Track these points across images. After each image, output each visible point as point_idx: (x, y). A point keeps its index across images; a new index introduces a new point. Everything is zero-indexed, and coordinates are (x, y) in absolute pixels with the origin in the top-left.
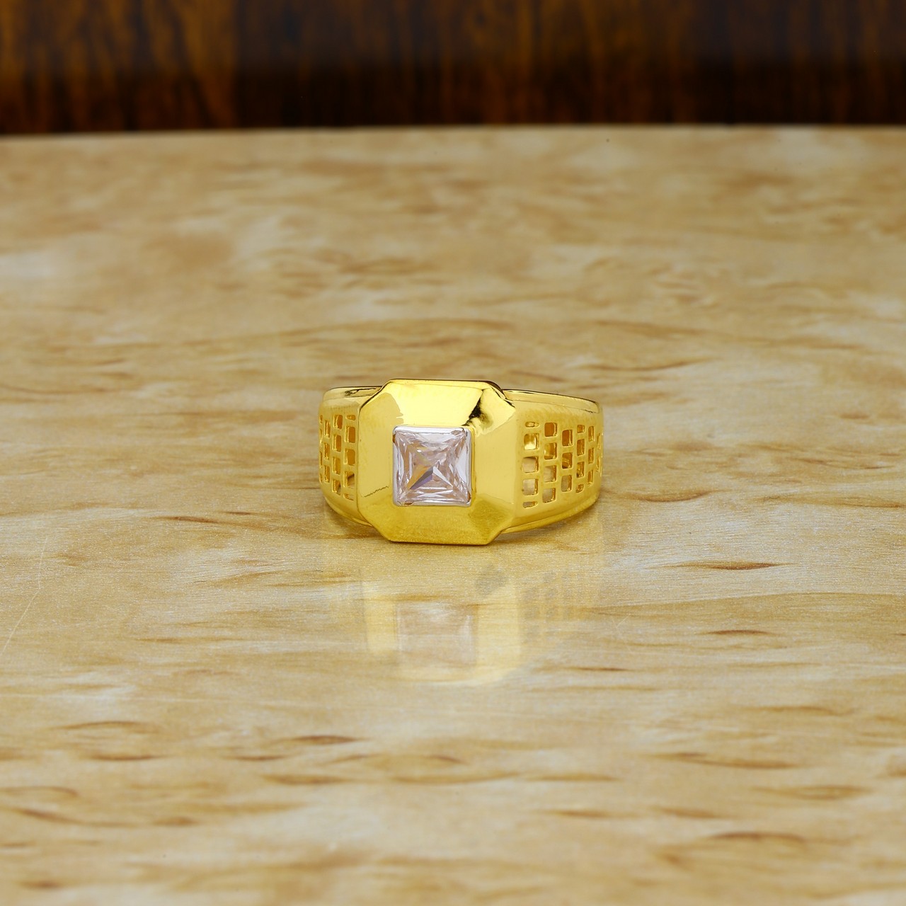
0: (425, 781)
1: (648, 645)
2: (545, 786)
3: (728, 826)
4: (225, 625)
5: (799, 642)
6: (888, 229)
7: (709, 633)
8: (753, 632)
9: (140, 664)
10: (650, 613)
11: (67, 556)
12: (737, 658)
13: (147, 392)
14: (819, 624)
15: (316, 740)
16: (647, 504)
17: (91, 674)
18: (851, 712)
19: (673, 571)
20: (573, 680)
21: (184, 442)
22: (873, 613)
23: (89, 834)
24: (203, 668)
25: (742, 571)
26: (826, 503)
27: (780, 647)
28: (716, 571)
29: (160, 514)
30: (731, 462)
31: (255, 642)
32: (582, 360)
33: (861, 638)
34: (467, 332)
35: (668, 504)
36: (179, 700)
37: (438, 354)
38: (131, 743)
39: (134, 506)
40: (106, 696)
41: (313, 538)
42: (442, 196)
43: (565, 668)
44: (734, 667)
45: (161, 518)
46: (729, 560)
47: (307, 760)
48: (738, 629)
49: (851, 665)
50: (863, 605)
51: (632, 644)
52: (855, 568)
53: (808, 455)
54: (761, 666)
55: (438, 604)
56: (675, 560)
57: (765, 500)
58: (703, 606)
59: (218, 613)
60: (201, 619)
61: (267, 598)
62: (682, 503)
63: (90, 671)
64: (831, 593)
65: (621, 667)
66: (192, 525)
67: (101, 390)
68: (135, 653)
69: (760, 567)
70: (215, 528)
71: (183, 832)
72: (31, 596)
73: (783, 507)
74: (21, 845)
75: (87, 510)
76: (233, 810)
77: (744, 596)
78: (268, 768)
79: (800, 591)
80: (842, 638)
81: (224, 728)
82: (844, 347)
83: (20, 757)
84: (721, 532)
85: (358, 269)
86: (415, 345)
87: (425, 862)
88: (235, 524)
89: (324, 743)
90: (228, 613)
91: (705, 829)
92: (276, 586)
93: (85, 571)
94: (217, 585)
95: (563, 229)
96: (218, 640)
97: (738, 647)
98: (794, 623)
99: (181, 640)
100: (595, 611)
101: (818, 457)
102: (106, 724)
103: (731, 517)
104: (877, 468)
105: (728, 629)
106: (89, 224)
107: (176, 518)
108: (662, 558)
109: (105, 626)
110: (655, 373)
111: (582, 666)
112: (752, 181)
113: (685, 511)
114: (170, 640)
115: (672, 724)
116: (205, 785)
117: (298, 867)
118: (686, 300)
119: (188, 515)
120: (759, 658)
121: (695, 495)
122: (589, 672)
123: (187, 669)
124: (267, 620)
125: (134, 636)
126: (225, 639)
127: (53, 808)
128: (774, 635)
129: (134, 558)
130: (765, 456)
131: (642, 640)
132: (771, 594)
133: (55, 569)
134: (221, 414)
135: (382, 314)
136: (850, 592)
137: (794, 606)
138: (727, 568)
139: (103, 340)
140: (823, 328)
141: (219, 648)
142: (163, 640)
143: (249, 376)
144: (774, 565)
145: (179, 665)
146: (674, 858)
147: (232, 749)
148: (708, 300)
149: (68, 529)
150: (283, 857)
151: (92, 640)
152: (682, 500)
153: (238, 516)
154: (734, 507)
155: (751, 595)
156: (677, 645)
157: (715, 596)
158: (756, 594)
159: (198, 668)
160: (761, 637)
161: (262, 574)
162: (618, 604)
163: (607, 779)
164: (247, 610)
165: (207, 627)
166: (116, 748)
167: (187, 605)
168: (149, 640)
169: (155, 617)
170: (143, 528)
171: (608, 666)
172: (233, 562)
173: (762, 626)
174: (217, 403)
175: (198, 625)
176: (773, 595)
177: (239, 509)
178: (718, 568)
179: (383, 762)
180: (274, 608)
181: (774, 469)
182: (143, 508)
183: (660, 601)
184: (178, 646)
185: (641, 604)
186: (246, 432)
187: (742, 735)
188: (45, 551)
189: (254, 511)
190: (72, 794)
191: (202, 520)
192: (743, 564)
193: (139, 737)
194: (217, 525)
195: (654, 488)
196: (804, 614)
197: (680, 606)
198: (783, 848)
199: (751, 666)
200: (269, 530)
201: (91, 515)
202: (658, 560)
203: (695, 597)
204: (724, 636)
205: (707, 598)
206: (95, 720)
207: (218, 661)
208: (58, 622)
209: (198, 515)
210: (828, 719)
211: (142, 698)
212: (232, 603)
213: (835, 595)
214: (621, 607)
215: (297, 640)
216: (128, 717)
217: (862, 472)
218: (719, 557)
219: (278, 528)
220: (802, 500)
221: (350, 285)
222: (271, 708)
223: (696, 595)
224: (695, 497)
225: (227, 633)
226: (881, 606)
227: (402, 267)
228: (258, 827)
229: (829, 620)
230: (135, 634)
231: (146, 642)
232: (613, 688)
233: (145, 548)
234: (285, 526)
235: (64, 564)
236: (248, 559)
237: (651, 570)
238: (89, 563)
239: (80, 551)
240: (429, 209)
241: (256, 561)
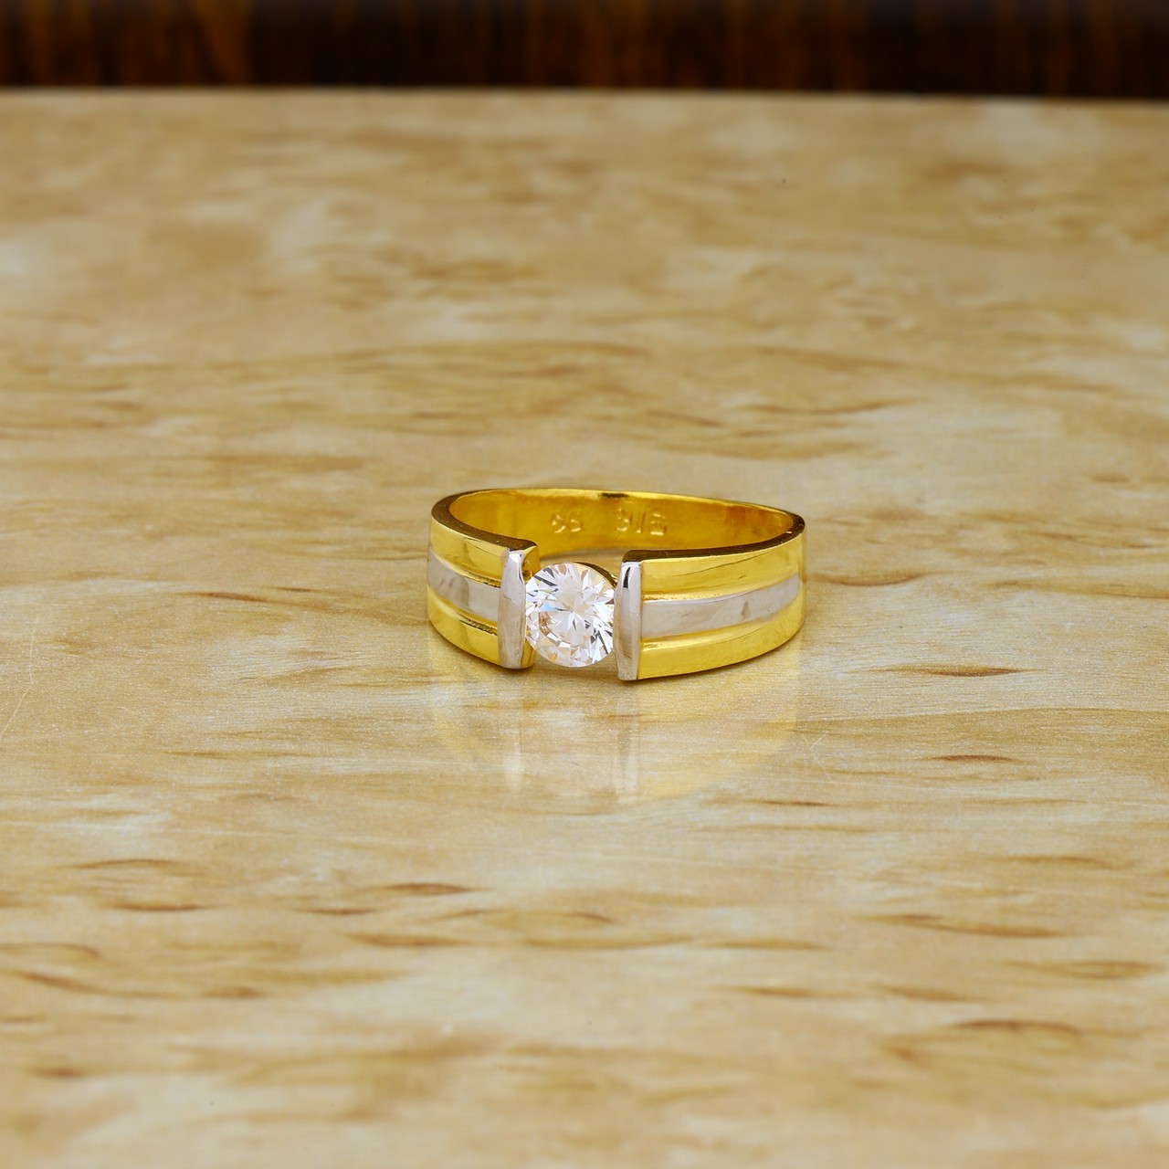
0: (566, 945)
1: (854, 773)
2: (726, 955)
3: (976, 1012)
4: (284, 736)
5: (1056, 772)
6: (1139, 236)
7: (935, 758)
8: (994, 759)
9: (173, 784)
10: (855, 731)
11: (66, 641)
12: (975, 791)
13: (163, 428)
14: (1080, 750)
15: (417, 888)
16: (841, 588)
17: (109, 796)
18: (1130, 865)
19: (881, 676)
20: (756, 816)
21: (215, 494)
22: (1152, 736)
23: (118, 1007)
24: (258, 791)
25: (973, 678)
26: (1079, 591)
27: (1031, 779)
28: (938, 678)
29: (189, 588)
30: (949, 535)
31: (326, 759)
32: (742, 398)
33: (1137, 768)
34: (587, 359)
35: (869, 589)
36: (229, 833)
37: (551, 388)
38: (169, 888)
39: (152, 577)
40: (130, 826)
41: (396, 624)
42: (543, 182)
43: (745, 801)
44: (971, 804)
45: (190, 594)
46: (955, 663)
47: (405, 915)
48: (974, 754)
49: (1125, 803)
50: (1137, 725)
51: (832, 771)
52: (1124, 677)
53: (1052, 528)
54: (1006, 803)
55: (568, 713)
56: (883, 662)
57: (999, 585)
58: (924, 723)
59: (274, 720)
60: (253, 728)
61: (340, 702)
62: (888, 588)
63: (106, 792)
64: (1094, 709)
65: (820, 801)
66: (233, 604)
67: (99, 425)
68: (166, 770)
69: (997, 674)
70: (264, 608)
71: (243, 1006)
72: (21, 692)
73: (1022, 596)
74: (28, 1020)
75: (90, 582)
76: (310, 979)
77: (979, 711)
78: (355, 924)
79: (1052, 705)
80: (1111, 768)
81: (292, 870)
82: (1090, 388)
83: (19, 904)
84: (942, 627)
85: (437, 274)
86: (518, 374)
87: (572, 1052)
88: (291, 604)
89: (428, 894)
90: (288, 721)
91: (945, 1015)
92: (351, 686)
93: (91, 661)
94: (271, 683)
95: (705, 226)
96: (276, 755)
97: (974, 777)
98: (1047, 747)
99: (227, 754)
100: (780, 727)
101: (1064, 531)
102: (133, 862)
103: (953, 607)
104: (1145, 546)
105: (960, 754)
106: (71, 207)
107: (211, 595)
108: (866, 659)
109: (123, 734)
110: (841, 418)
111: (767, 798)
112: (954, 170)
113: (894, 597)
114: (212, 755)
115: (892, 877)
116: (271, 945)
117: (401, 1055)
118: (875, 323)
119: (225, 590)
120: (1004, 792)
121: (904, 578)
122: (777, 807)
123: (237, 792)
124: (342, 730)
125: (164, 748)
126: (285, 754)
127: (67, 972)
128: (1021, 762)
129: (157, 645)
130: (995, 529)
131: (845, 766)
132: (1014, 708)
133: (51, 658)
134: (262, 460)
135: (471, 333)
136: (1119, 708)
137: (1047, 725)
138: (953, 674)
139: (97, 360)
140: (1060, 363)
141: (279, 765)
142: (203, 755)
143: (299, 410)
144: (1015, 671)
145: (226, 787)
146: (906, 1051)
147: (305, 898)
148: (907, 323)
149: (66, 606)
150: (381, 1042)
151: (108, 752)
152: (888, 584)
153: (294, 594)
154: (957, 595)
155: (987, 710)
156: (893, 773)
157: (939, 710)
158: (994, 709)
159: (252, 792)
160: (1004, 765)
161: (331, 670)
162: (811, 718)
163: (810, 947)
164: (313, 717)
165: (261, 739)
166: (147, 895)
167: (232, 709)
168: (183, 754)
169: (190, 723)
170: (167, 606)
171: (802, 799)
172: (291, 653)
173: (1005, 751)
174: (258, 444)
175: (250, 735)
176: (1017, 711)
177: (295, 584)
178: (941, 673)
179: (509, 920)
180: (349, 715)
181: (1006, 545)
182: (165, 580)
183: (866, 715)
184: (224, 762)
185: (841, 719)
186: (298, 483)
187: (987, 893)
188: (37, 634)
189: (315, 587)
190: (92, 954)
191: (246, 598)
192: (974, 669)
193: (177, 880)
194: (266, 604)
195: (848, 567)
196: (1060, 736)
197: (894, 723)
198: (1050, 1042)
199: (993, 802)
200: (336, 612)
201: (97, 587)
202: (860, 662)
203: (914, 712)
204: (955, 763)
205: (928, 713)
206: (117, 857)
207: (278, 783)
208: (59, 728)
209: (240, 590)
210: (1101, 873)
211: (178, 830)
212: (293, 708)
213: (1099, 712)
214: (813, 722)
215: (383, 758)
216: (161, 854)
217: (1125, 551)
218: (942, 660)
219: (348, 610)
220: (1047, 587)
221: (426, 295)
222: (354, 847)
223: (915, 709)
224: (904, 581)
225: (288, 746)
226: (1161, 727)
227: (496, 272)
228: (346, 1002)
229: (1093, 745)
230: (164, 745)
231: (180, 756)
232: (811, 829)
233: (172, 633)
234: (357, 608)
235: (63, 651)
236: (310, 650)
237: (852, 675)
238: (97, 651)
239: (84, 635)
240: (525, 197)
241: (322, 653)
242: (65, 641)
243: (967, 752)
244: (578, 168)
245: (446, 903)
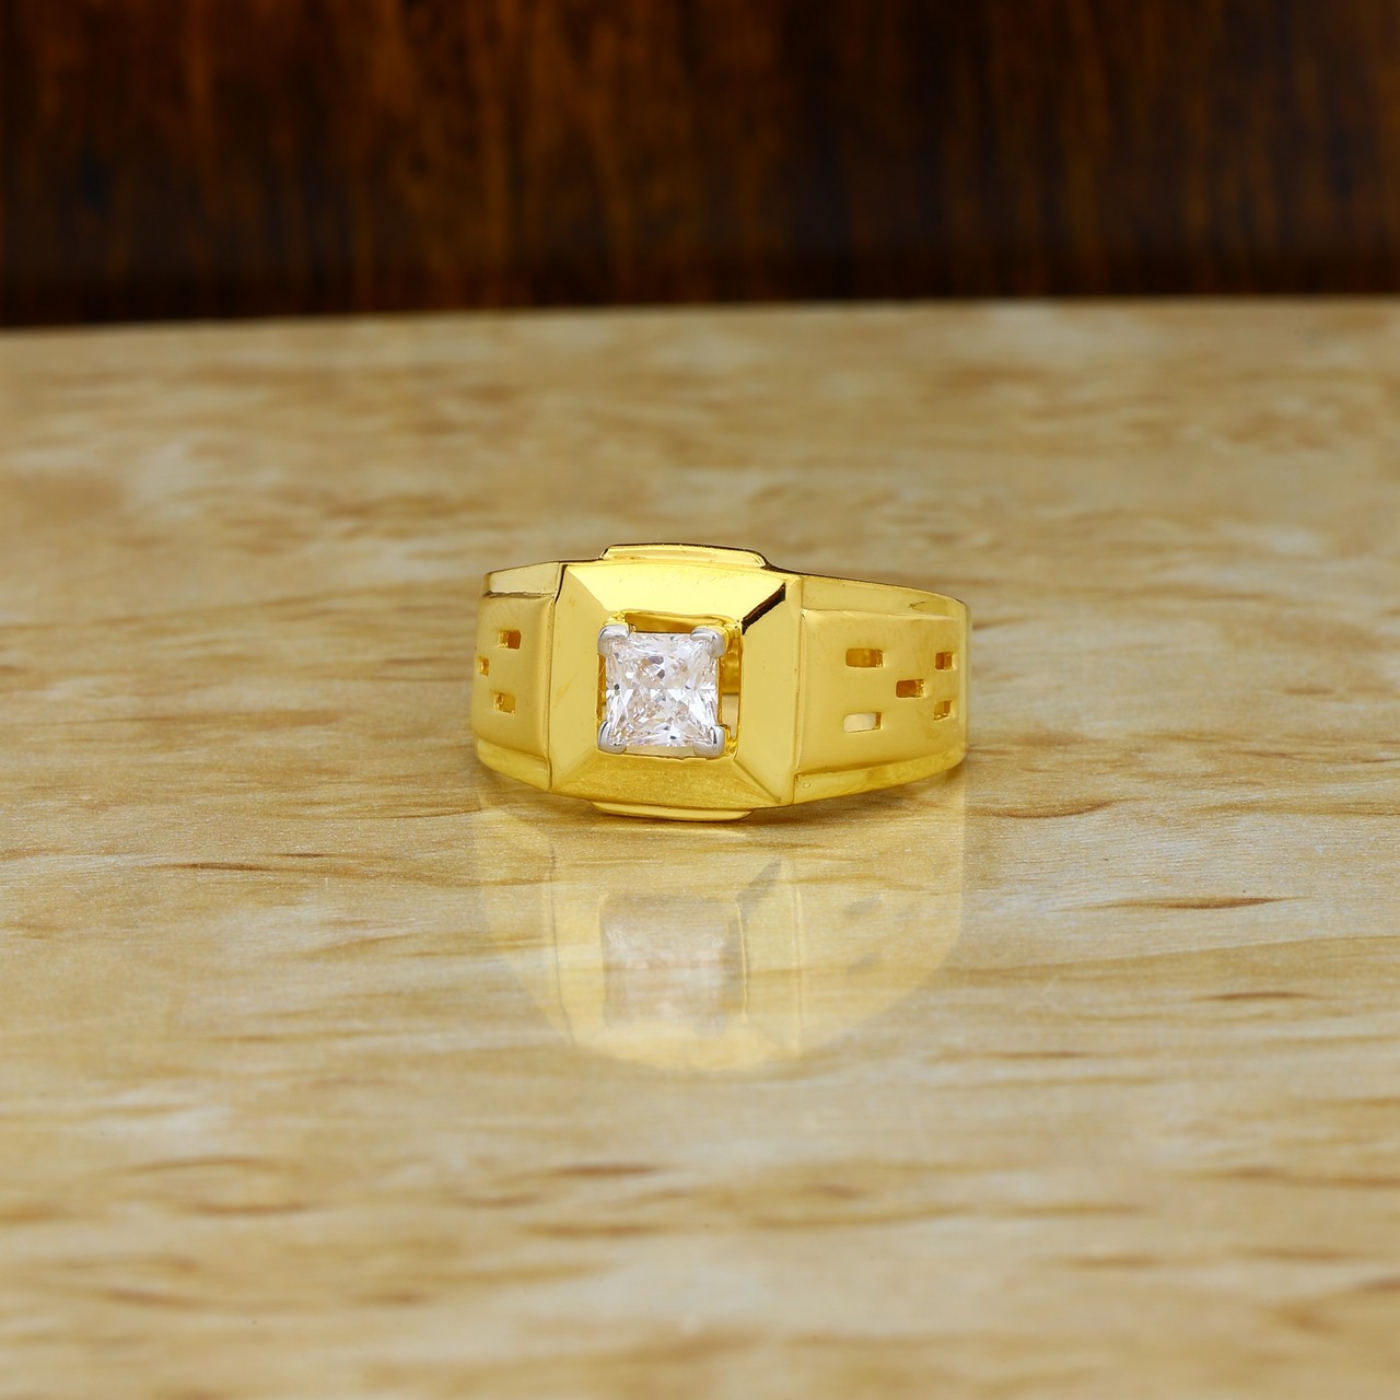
0: (810, 1224)
1: (1110, 1019)
2: (1025, 1227)
4: (349, 1013)
5: (1369, 1006)
7: (1207, 999)
8: (1284, 994)
9: (223, 1074)
10: (1092, 973)
12: (1274, 1032)
13: (61, 691)
14: (1391, 981)
15: (590, 1171)
16: (1011, 822)
19: (1102, 914)
20: (1002, 1072)
21: (159, 758)
24: (339, 1076)
25: (1221, 910)
26: (1317, 811)
27: (1340, 1015)
28: (1175, 912)
29: (162, 860)
30: (1128, 758)
31: (414, 1036)
35: (1047, 821)
36: (317, 1123)
38: (263, 1188)
39: (110, 851)
40: (182, 1122)
41: (450, 885)
42: (453, 409)
43: (981, 1056)
44: (1273, 1045)
45: (166, 866)
46: (1191, 895)
47: (586, 1202)
48: (1256, 992)
51: (1081, 1018)
53: (1256, 746)
54: (1318, 1042)
56: (1099, 898)
57: (1213, 809)
58: (1178, 961)
59: (329, 997)
60: (305, 1007)
61: (408, 973)
62: (1072, 818)
63: (138, 1087)
65: (1077, 1051)
66: (227, 875)
68: (207, 1059)
69: (1249, 904)
70: (269, 878)
71: (411, 1314)
73: (1247, 820)
75: (30, 860)
76: (487, 1279)
77: (1244, 944)
78: (522, 1215)
79: (1335, 934)
81: (417, 1160)
82: (1243, 597)
83: (70, 1216)
84: (1159, 857)
85: (361, 512)
88: (304, 871)
89: (605, 1177)
90: (348, 997)
92: (416, 955)
93: (64, 945)
94: (312, 956)
95: (682, 449)
96: (348, 1035)
98: (1347, 980)
99: (282, 1037)
100: (993, 973)
101: (1273, 749)
102: (202, 1162)
103: (1164, 835)
104: (1383, 761)
105: (1237, 992)
107: (194, 866)
108: (1074, 895)
109: (135, 1022)
111: (1007, 1051)
112: (978, 377)
113: (1084, 828)
114: (262, 1039)
116: (418, 1244)
118: (943, 539)
119: (211, 860)
120: (1313, 1030)
121: (1089, 807)
122: (1024, 1060)
123: (310, 1078)
124: (422, 1004)
125: (195, 1035)
126: (360, 1034)
127: (161, 1285)
128: (1320, 998)
129: (145, 924)
130: (1182, 749)
131: (1095, 1012)
132: (1287, 940)
133: (10, 945)
134: (205, 718)
135: (427, 572)
137: (1336, 957)
138: (1193, 907)
140: (1194, 572)
141: (356, 1046)
142: (250, 1039)
143: (233, 663)
144: (1271, 901)
145: (294, 1073)
146: (1304, 1318)
147: (447, 1189)
148: (982, 538)
149: (8, 888)
151: (122, 1043)
152: (1070, 814)
153: (302, 860)
154: (1163, 822)
155: (1254, 943)
156: (1160, 1017)
157: (1191, 946)
158: (1263, 941)
159: (331, 1077)
160: (1299, 1001)
161: (383, 939)
162: (1030, 962)
163: (1128, 1210)
164: (380, 991)
165: (320, 1018)
166: (236, 1195)
167: (270, 988)
168: (224, 1039)
169: (220, 1006)
170: (141, 881)
171: (1054, 1048)
172: (323, 924)
173: (1294, 986)
174: (193, 702)
175: (303, 1015)
176: (1291, 943)
177: (299, 849)
178: (1178, 907)
179: (726, 1200)
180: (426, 987)
181: (1205, 766)
182: (127, 853)
183: (1099, 956)
184: (280, 1046)
185: (1068, 961)
186: (263, 741)
187: (1332, 1142)
189: (328, 851)
190: (185, 1265)
191: (241, 868)
192: (1218, 899)
193: (269, 1178)
194: (270, 873)
195: (1013, 799)
196: (1358, 967)
197: (1139, 962)
199: (1300, 1043)
200: (365, 877)
201: (40, 865)
202: (1069, 899)
203: (1159, 949)
204: (1235, 1002)
205: (1180, 950)
207: (362, 1066)
209: (233, 860)
211: (249, 1123)
212: (349, 982)
214: (1036, 966)
216: (237, 1151)
217: (1359, 767)
218: (1173, 892)
219: (381, 874)
220: (1275, 808)
221: (352, 534)
222: (488, 1130)
223: (1159, 946)
224: (1089, 810)
225: (358, 1024)
227: (432, 508)
228: (547, 1301)
230: (194, 1031)
231: (221, 1043)
232: (1079, 1082)
233: (158, 910)
234: (392, 871)
235: (24, 936)
236: (348, 919)
237: (1065, 913)
238: (68, 934)
239: (42, 917)
240: (440, 427)
241: (363, 922)
242: (20, 925)
243: (1244, 990)
244: (492, 394)
245: (632, 1186)
